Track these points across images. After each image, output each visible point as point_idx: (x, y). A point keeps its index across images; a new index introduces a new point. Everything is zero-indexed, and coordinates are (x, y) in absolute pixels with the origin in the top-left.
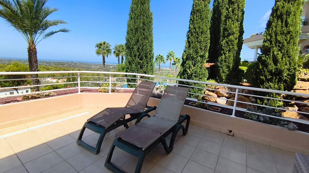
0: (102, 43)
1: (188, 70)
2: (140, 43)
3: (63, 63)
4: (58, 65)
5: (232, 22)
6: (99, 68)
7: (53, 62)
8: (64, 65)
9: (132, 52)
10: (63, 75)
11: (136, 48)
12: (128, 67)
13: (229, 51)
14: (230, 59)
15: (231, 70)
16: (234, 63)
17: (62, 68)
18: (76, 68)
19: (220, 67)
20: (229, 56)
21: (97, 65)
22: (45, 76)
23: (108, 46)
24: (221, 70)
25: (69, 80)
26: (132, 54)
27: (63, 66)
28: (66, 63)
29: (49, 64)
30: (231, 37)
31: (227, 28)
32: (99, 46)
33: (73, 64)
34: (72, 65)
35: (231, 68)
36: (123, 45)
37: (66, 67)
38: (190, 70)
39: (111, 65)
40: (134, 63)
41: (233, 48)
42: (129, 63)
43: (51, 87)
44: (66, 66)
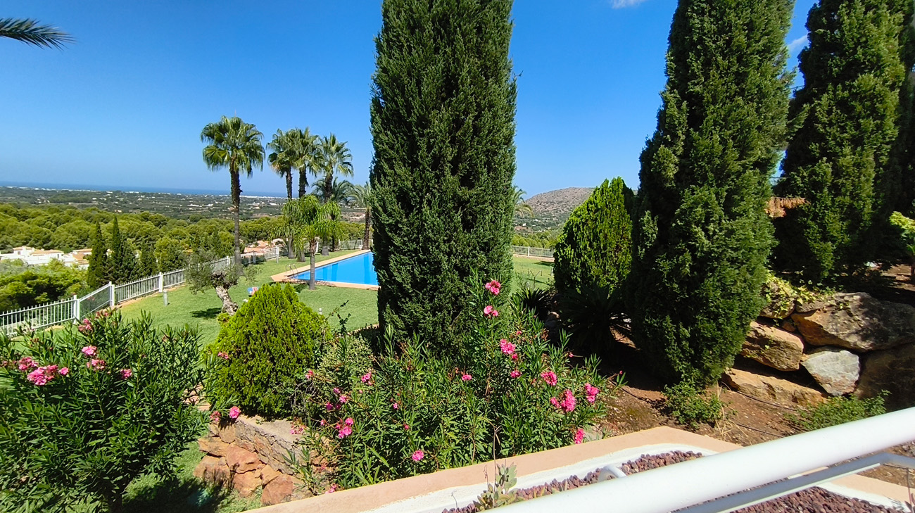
0: (229, 122)
1: (701, 234)
2: (466, 98)
3: (83, 194)
4: (64, 202)
5: (865, 13)
6: (216, 211)
7: (46, 194)
8: (86, 201)
9: (422, 143)
10: (84, 236)
11: (440, 121)
12: (397, 222)
13: (857, 142)
14: (863, 178)
15: (865, 226)
16: (882, 195)
17: (79, 210)
18: (135, 211)
19: (807, 216)
20: (858, 165)
21: (209, 201)
22: (11, 241)
23: (251, 136)
24: (809, 227)
25: (99, 258)
26: (422, 152)
27: (83, 206)
28: (95, 195)
29: (29, 197)
30: (868, 80)
31: (841, 39)
32: (217, 133)
33: (122, 199)
34: (118, 201)
35: (866, 217)
36: (303, 132)
37: (94, 210)
38: (706, 231)
39: (256, 201)
40: (429, 202)
41: (879, 127)
42: (398, 198)
43: (24, 285)
44: (97, 203)
